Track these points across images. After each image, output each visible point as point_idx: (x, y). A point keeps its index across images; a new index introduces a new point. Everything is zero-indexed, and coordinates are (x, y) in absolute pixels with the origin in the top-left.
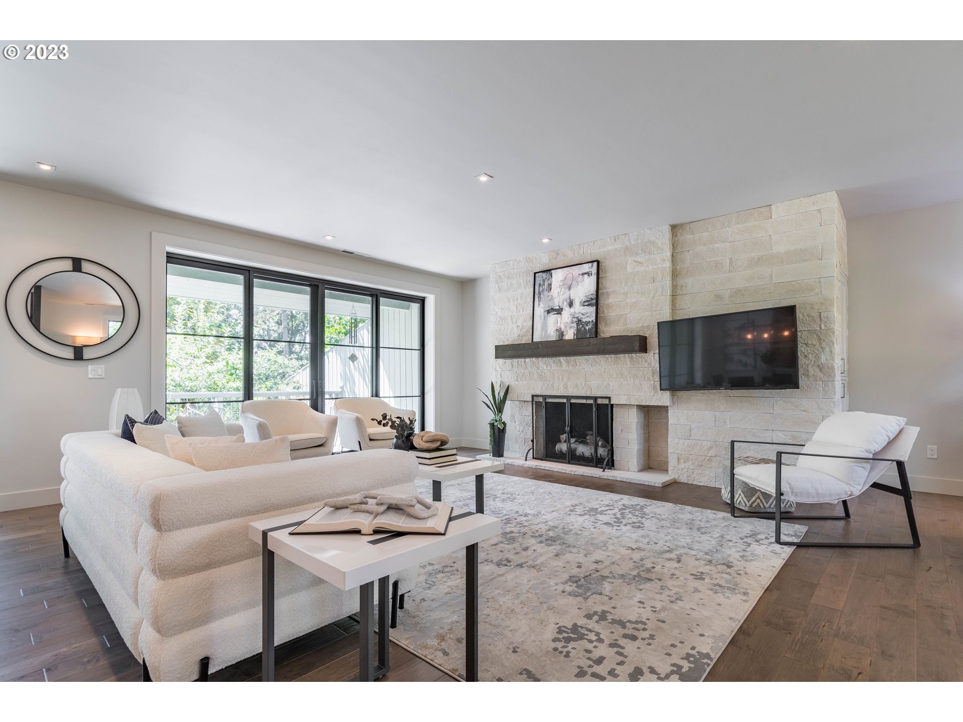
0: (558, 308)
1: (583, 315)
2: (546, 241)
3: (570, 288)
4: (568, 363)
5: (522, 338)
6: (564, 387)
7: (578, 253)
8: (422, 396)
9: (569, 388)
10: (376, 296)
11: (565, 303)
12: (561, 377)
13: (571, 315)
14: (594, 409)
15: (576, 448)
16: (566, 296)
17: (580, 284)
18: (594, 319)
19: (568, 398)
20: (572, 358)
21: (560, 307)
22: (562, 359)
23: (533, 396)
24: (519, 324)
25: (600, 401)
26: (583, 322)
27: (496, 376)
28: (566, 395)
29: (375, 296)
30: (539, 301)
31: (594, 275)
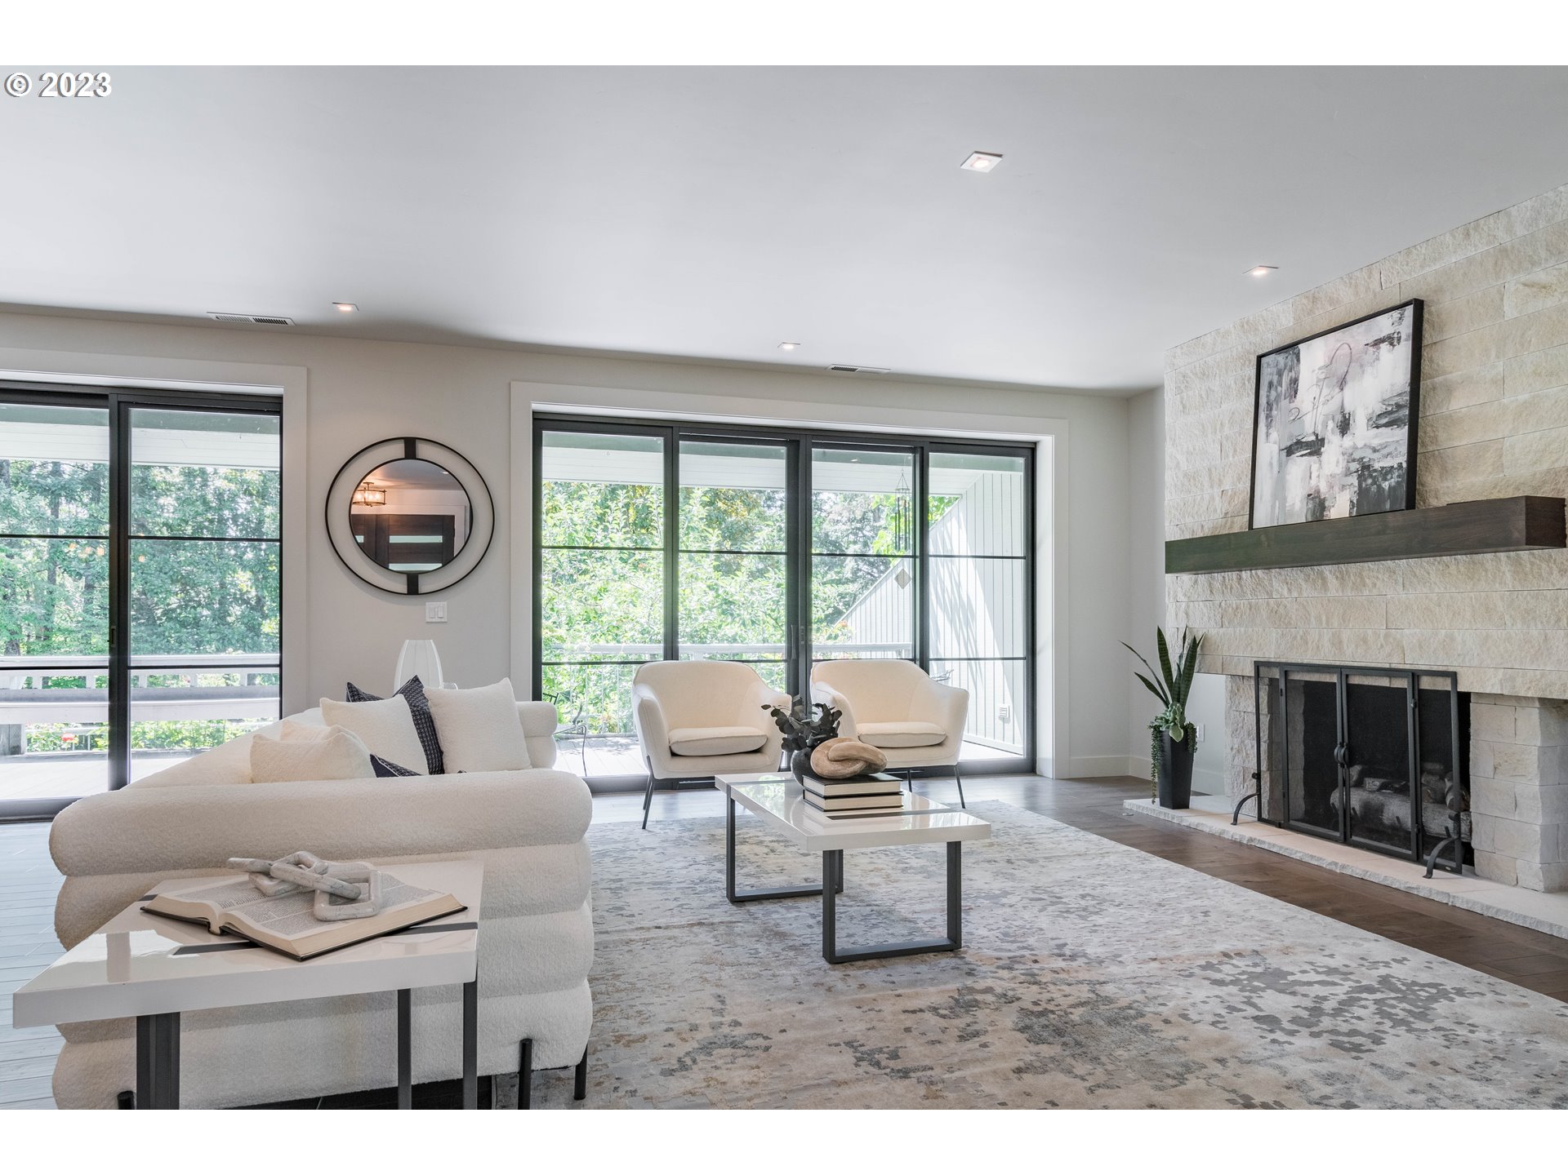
0: (1313, 438)
1: (1375, 451)
2: (1260, 273)
3: (1342, 384)
4: (1342, 579)
5: (1232, 522)
6: (1333, 644)
7: (1368, 289)
8: (1030, 657)
9: (1345, 648)
10: (921, 449)
11: (1331, 425)
12: (1324, 618)
13: (1343, 454)
14: (1410, 705)
15: (1383, 805)
16: (1334, 406)
17: (1369, 369)
18: (1402, 459)
19: (1344, 671)
20: (1353, 568)
21: (1317, 436)
22: (1327, 570)
23: (1258, 665)
24: (1227, 486)
25: (1426, 683)
26: (1375, 471)
27: (1177, 615)
28: (1338, 663)
29: (919, 449)
30: (1269, 426)
31: (1406, 340)
